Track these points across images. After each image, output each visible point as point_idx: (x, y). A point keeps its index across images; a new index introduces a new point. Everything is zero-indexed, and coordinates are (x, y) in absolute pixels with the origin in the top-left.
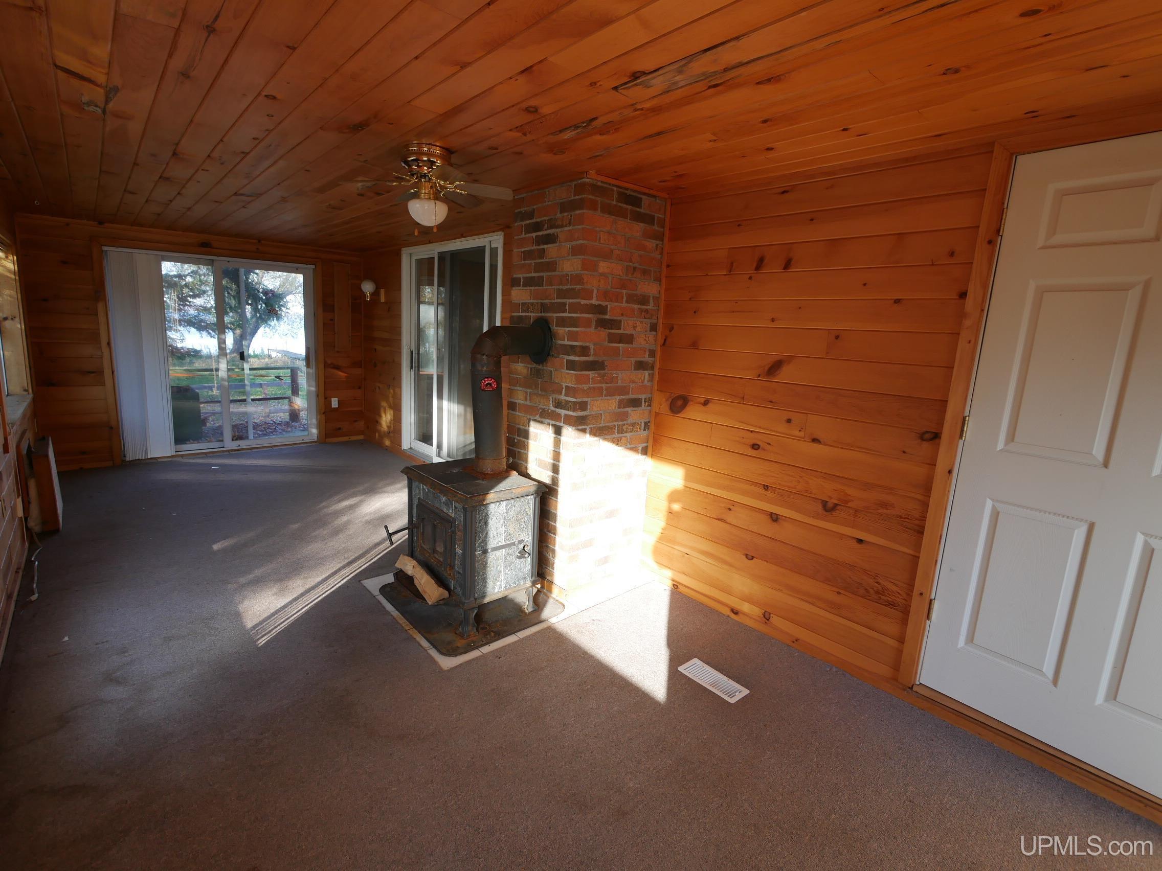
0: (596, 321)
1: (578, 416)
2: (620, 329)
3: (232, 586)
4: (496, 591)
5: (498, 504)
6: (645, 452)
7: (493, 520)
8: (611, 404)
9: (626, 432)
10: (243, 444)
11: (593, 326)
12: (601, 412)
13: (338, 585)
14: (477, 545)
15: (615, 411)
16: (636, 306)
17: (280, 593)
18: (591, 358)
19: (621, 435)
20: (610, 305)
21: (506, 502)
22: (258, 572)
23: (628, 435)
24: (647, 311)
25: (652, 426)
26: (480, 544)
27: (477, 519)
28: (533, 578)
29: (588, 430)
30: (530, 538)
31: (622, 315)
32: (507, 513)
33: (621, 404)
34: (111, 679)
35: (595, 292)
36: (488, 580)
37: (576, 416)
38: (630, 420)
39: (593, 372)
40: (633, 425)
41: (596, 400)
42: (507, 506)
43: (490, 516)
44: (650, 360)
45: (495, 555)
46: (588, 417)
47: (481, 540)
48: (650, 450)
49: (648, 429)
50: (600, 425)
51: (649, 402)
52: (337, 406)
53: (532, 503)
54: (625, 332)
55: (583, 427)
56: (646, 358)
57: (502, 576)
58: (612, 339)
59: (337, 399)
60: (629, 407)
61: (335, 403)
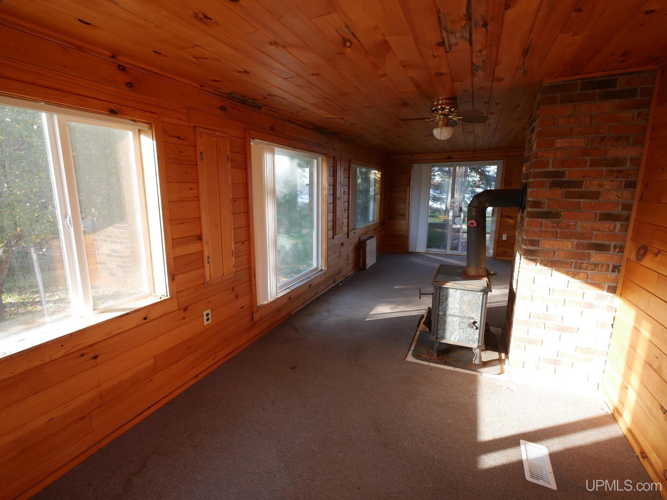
0: (550, 183)
1: (527, 249)
2: (581, 188)
3: (383, 300)
4: (452, 339)
5: (455, 290)
6: (613, 290)
7: (451, 298)
8: (569, 245)
9: (589, 270)
10: (455, 252)
11: (548, 187)
12: (555, 249)
13: (413, 315)
14: (440, 308)
15: (573, 251)
16: (604, 169)
17: (391, 309)
18: (545, 209)
19: (578, 271)
20: (567, 170)
21: (461, 291)
22: (396, 300)
23: (589, 272)
24: (620, 172)
25: (623, 269)
26: (442, 309)
27: (441, 294)
28: (480, 344)
29: (539, 260)
30: (479, 319)
31: (584, 177)
32: (462, 297)
33: (578, 246)
34: (328, 311)
35: (551, 162)
36: (447, 331)
37: (525, 249)
38: (592, 260)
39: (545, 220)
40: (596, 265)
41: (549, 240)
42: (462, 293)
43: (450, 296)
44: (625, 213)
45: (452, 319)
46: (538, 252)
47: (443, 307)
48: (619, 290)
49: (619, 272)
50: (553, 259)
51: (622, 249)
52: (505, 239)
53: (481, 297)
54: (588, 190)
55: (534, 258)
56: (619, 211)
57: (456, 333)
58: (569, 195)
59: (506, 235)
60: (590, 250)
61: (504, 237)
